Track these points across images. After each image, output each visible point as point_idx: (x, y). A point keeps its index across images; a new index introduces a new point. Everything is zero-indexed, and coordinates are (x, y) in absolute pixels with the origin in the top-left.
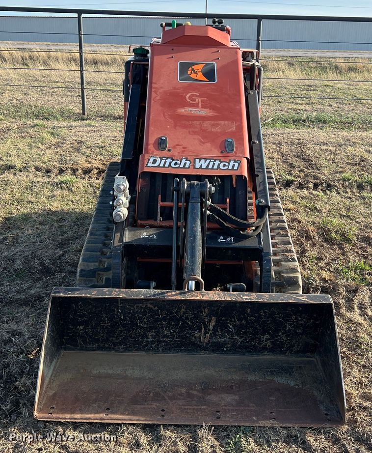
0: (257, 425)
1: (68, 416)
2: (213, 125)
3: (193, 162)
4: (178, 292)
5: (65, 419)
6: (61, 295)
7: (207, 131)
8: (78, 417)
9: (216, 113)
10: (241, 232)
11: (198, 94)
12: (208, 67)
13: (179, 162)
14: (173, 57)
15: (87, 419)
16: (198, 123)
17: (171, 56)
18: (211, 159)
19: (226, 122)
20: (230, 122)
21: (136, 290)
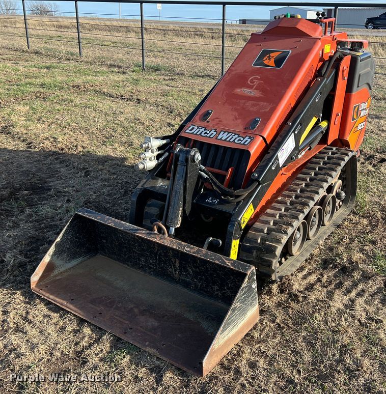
0: (144, 349)
1: (47, 295)
2: (254, 105)
3: (218, 133)
4: (148, 232)
5: (45, 296)
6: (80, 214)
7: (247, 109)
8: (51, 298)
9: (263, 94)
10: (223, 197)
11: (259, 78)
12: (284, 54)
13: (208, 132)
14: (261, 45)
15: (54, 301)
16: (243, 101)
17: (260, 44)
18: (233, 133)
19: (266, 103)
20: (268, 104)
21: (124, 223)
